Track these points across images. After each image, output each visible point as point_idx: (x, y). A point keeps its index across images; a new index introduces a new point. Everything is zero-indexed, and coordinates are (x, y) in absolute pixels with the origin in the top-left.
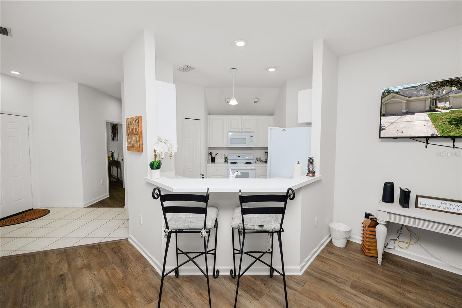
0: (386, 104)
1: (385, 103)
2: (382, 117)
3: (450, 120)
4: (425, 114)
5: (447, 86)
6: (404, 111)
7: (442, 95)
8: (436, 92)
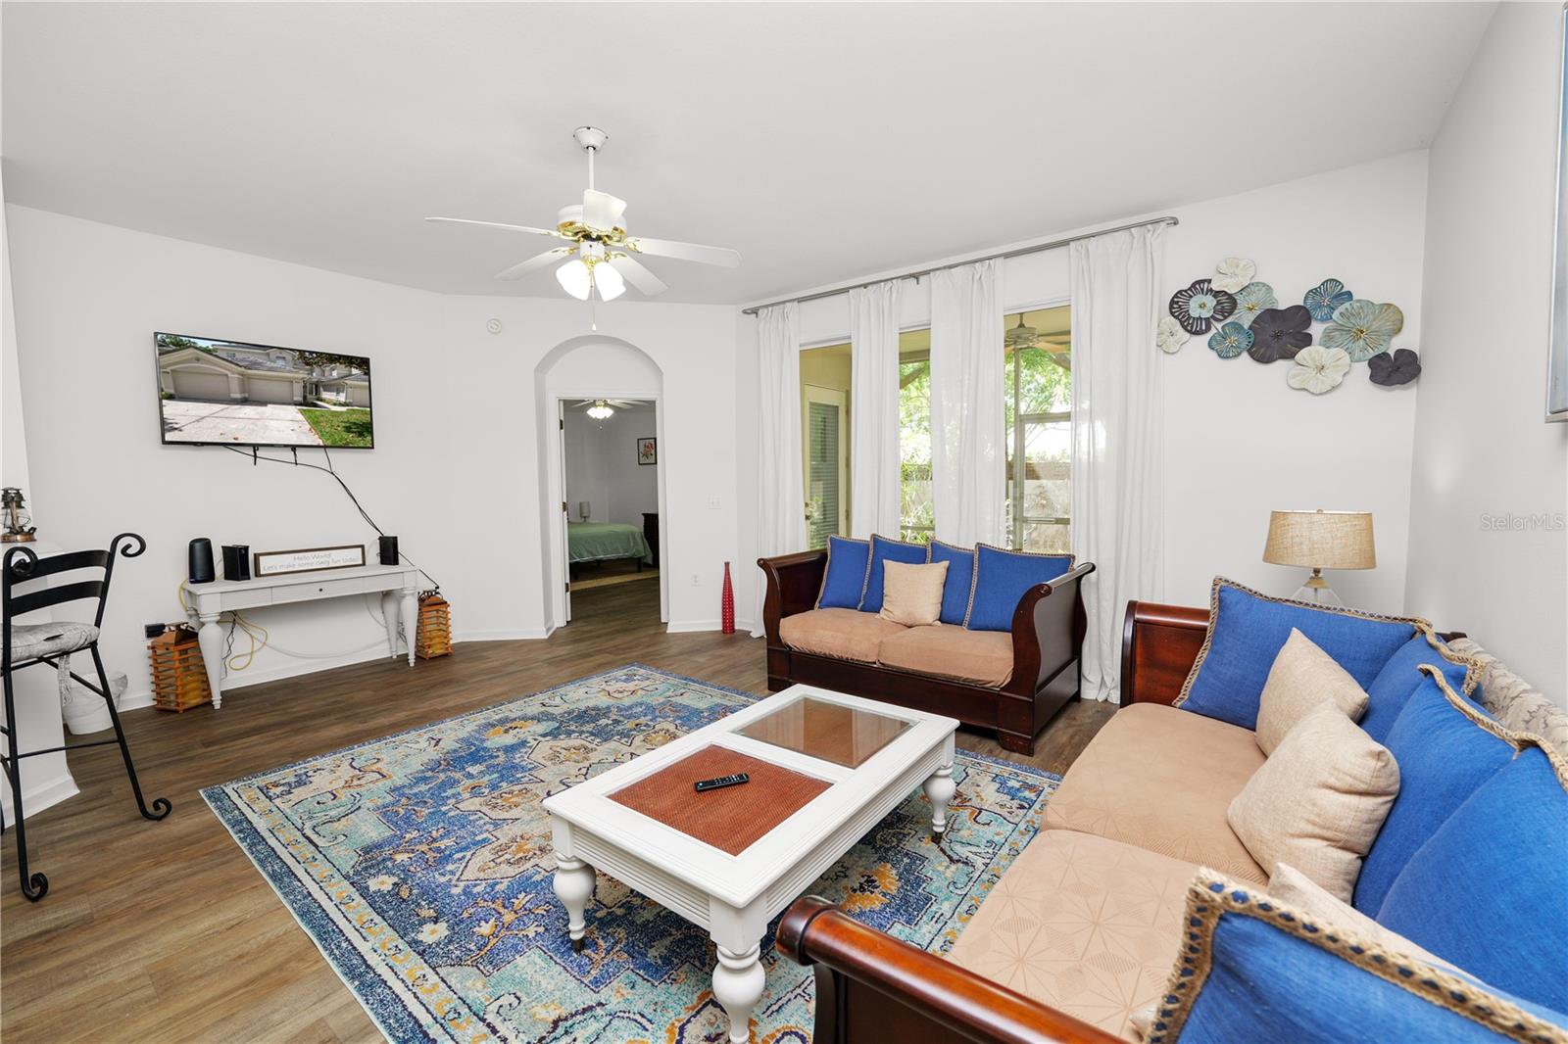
0: (172, 370)
1: (172, 368)
2: (164, 402)
3: (347, 425)
4: (293, 409)
5: (341, 363)
6: (238, 396)
7: (331, 377)
8: (317, 370)
